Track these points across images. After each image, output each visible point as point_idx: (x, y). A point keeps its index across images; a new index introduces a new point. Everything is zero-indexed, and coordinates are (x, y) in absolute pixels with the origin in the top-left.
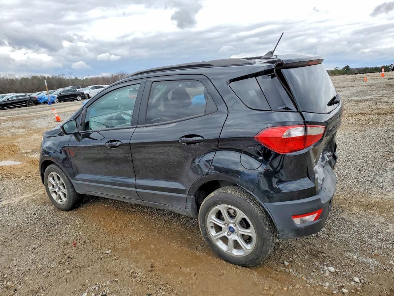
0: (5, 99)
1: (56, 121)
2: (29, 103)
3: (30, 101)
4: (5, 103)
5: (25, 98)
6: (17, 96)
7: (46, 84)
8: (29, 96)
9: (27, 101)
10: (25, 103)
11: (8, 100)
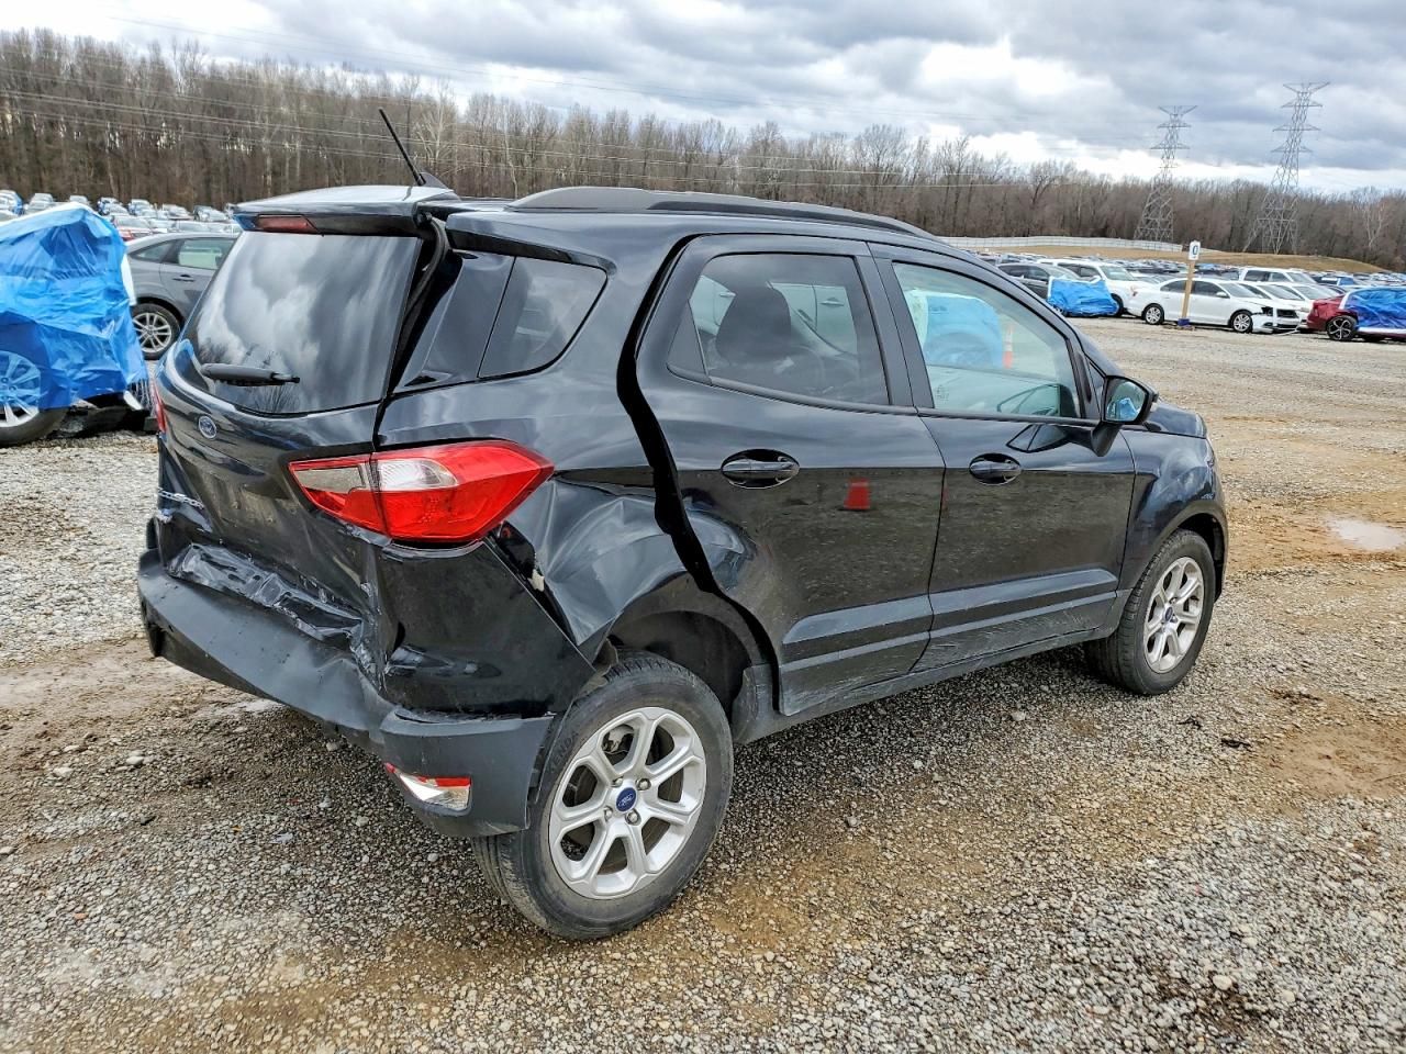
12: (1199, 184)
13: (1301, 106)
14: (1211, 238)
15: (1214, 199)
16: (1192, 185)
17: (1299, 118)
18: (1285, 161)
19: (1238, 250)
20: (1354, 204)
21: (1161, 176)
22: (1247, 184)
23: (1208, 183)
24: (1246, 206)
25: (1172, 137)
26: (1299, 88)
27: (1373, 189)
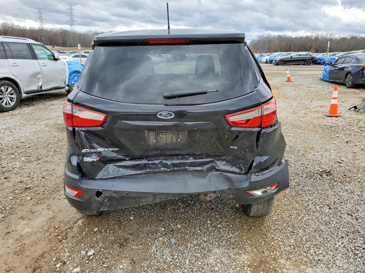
0: (289, 56)
1: (287, 81)
2: (308, 62)
3: (310, 60)
4: (287, 59)
5: (306, 58)
6: (300, 55)
7: (329, 46)
8: (310, 55)
9: (307, 60)
10: (305, 62)
11: (291, 57)
12: (50, 29)
13: (71, 10)
14: (58, 44)
15: (56, 33)
16: (49, 30)
17: (71, 13)
18: (71, 24)
19: (66, 46)
20: (88, 35)
21: (41, 27)
22: (63, 29)
23: (53, 29)
24: (64, 36)
25: (40, 16)
26: (69, 5)
27: (91, 31)
